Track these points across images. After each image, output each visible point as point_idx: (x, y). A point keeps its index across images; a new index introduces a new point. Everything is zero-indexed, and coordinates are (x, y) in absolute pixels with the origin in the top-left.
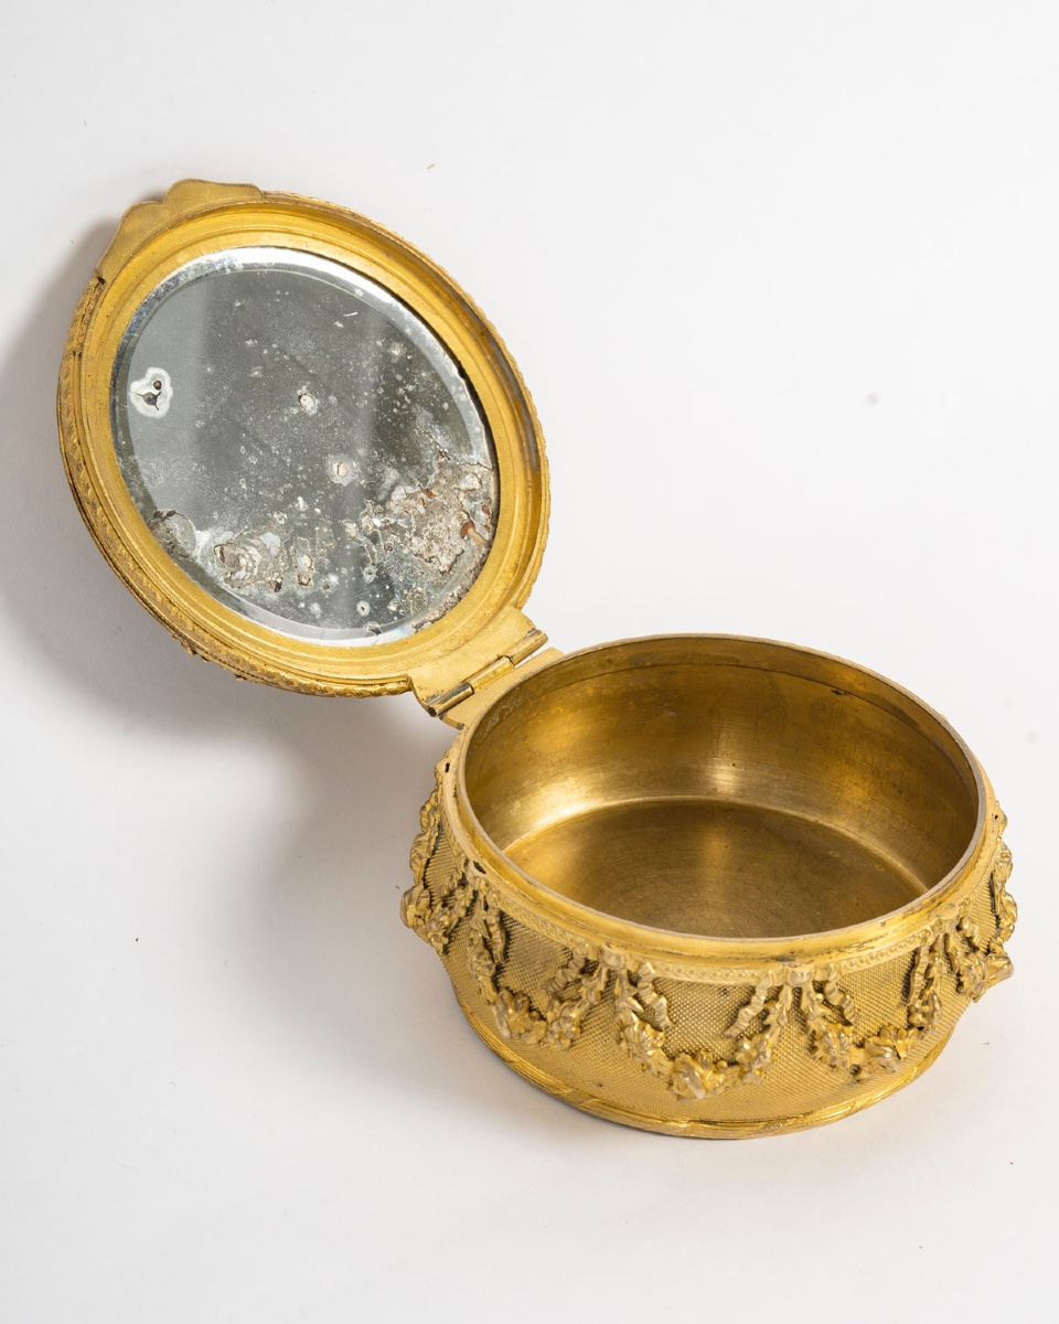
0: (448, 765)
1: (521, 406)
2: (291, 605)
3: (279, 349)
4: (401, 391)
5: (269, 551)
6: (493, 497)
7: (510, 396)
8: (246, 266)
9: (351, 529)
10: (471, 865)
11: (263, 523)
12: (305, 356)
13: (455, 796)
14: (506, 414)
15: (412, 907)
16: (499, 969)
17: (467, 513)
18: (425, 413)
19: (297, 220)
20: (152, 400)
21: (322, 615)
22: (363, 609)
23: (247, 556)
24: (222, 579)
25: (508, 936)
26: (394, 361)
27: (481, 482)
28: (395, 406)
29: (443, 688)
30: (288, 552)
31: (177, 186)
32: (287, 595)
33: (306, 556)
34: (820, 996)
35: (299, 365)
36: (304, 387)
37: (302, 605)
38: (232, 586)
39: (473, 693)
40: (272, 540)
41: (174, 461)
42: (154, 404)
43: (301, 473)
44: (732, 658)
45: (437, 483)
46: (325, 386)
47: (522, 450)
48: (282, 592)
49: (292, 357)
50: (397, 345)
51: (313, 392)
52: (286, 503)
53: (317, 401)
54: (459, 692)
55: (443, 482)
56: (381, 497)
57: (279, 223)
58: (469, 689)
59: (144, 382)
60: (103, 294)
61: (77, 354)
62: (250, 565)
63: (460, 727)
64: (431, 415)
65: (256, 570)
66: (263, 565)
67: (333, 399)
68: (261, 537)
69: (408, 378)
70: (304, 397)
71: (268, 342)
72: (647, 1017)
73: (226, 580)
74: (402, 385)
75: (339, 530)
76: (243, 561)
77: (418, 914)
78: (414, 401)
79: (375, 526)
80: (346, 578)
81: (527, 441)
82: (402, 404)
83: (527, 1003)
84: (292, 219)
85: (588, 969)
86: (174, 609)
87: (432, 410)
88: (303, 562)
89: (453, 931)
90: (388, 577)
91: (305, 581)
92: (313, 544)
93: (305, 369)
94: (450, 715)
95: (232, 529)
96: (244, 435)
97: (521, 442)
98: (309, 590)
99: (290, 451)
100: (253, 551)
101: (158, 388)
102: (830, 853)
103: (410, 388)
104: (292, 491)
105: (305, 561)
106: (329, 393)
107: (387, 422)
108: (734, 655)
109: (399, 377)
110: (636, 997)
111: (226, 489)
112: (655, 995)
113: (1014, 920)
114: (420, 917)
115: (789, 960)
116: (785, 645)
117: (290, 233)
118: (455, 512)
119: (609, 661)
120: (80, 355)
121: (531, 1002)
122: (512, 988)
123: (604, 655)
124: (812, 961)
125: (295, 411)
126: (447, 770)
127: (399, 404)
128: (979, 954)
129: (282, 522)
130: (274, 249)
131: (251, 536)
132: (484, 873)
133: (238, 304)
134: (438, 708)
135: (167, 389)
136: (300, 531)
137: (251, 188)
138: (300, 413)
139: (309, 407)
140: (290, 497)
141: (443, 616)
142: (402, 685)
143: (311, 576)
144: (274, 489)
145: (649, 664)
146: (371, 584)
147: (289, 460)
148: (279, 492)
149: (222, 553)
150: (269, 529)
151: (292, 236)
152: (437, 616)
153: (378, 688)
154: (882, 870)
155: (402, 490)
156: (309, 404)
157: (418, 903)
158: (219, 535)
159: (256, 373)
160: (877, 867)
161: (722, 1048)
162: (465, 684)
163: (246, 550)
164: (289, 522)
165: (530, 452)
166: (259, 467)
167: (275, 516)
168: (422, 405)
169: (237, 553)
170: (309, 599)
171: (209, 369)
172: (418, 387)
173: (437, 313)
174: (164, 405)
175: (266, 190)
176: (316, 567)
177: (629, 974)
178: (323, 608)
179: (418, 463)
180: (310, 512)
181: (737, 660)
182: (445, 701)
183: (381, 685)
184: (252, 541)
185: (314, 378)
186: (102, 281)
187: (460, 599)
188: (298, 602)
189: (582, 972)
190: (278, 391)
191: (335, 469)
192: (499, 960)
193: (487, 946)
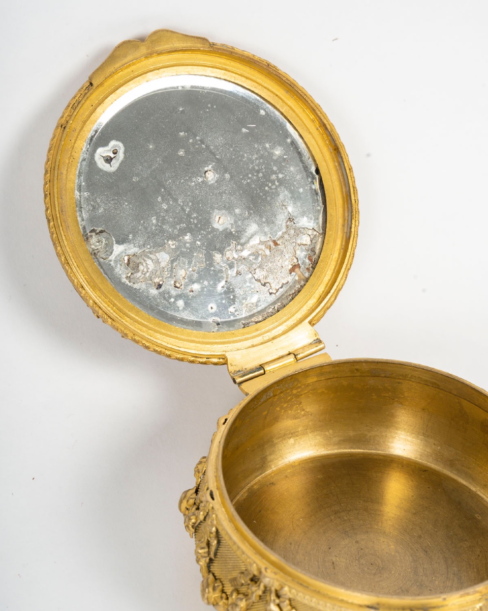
0: (226, 420)
1: (349, 198)
2: (165, 298)
3: (200, 141)
4: (274, 177)
5: (159, 263)
6: (317, 251)
7: (344, 191)
8: (192, 87)
9: (218, 257)
11: (161, 246)
12: (216, 147)
14: (339, 202)
15: (185, 502)
16: (211, 560)
17: (297, 259)
18: (286, 192)
19: (233, 63)
20: (109, 160)
21: (184, 308)
22: (212, 308)
23: (145, 264)
24: (124, 276)
25: (219, 542)
26: (275, 158)
27: (311, 241)
28: (267, 185)
29: (246, 367)
30: (172, 266)
31: (155, 33)
32: (164, 293)
33: (183, 270)
35: (211, 152)
36: (210, 166)
37: (172, 300)
38: (130, 282)
39: (265, 373)
40: (164, 257)
41: (113, 200)
42: (110, 163)
43: (194, 219)
44: (435, 383)
45: (282, 237)
46: (224, 167)
47: (343, 226)
48: (161, 290)
49: (208, 147)
50: (279, 148)
51: (215, 169)
52: (179, 236)
53: (217, 176)
54: (255, 372)
55: (286, 236)
56: (242, 241)
57: (220, 63)
58: (262, 371)
59: (106, 148)
60: (89, 92)
61: (63, 126)
62: (145, 270)
63: (247, 394)
64: (290, 195)
65: (148, 275)
66: (154, 273)
67: (227, 176)
68: (157, 254)
69: (281, 170)
70: (209, 172)
71: (195, 135)
73: (127, 277)
74: (275, 173)
75: (209, 258)
76: (141, 267)
77: (188, 507)
78: (281, 184)
79: (234, 258)
80: (206, 287)
81: (348, 220)
82: (272, 185)
83: (221, 587)
84: (228, 62)
85: (255, 580)
86: (83, 291)
87: (292, 192)
88: (181, 273)
89: (197, 526)
90: (233, 291)
91: (178, 285)
92: (190, 263)
93: (214, 154)
94: (244, 386)
95: (139, 247)
96: (163, 190)
97: (344, 220)
98: (179, 291)
99: (190, 204)
100: (149, 262)
101: (115, 153)
102: (476, 515)
103: (280, 176)
104: (185, 229)
105: (182, 273)
106: (226, 172)
107: (260, 195)
108: (437, 382)
109: (275, 168)
110: (279, 605)
111: (142, 222)
112: (289, 607)
114: (187, 509)
116: (468, 383)
117: (226, 70)
118: (289, 257)
119: (357, 370)
120: (64, 128)
121: (223, 587)
122: (216, 575)
123: (353, 366)
125: (200, 180)
126: (224, 424)
127: (270, 185)
129: (174, 247)
130: (213, 78)
131: (150, 252)
132: (213, 499)
133: (181, 109)
134: (238, 380)
135: (121, 155)
136: (183, 254)
137: (204, 40)
138: (203, 182)
139: (210, 179)
140: (183, 232)
141: (264, 320)
142: (221, 360)
143: (183, 283)
144: (174, 227)
145: (383, 375)
146: (221, 294)
147: (188, 210)
148: (176, 228)
149: (129, 260)
150: (164, 250)
151: (226, 72)
152: (260, 319)
153: (204, 360)
155: (258, 237)
156: (211, 177)
157: (188, 501)
158: (130, 249)
159: (182, 153)
162: (261, 367)
163: (145, 261)
164: (177, 248)
165: (347, 227)
166: (166, 211)
167: (170, 242)
168: (285, 187)
169: (138, 261)
170: (178, 297)
171: (151, 147)
172: (286, 176)
173: (310, 133)
174: (115, 165)
175: (215, 42)
176: (188, 278)
177: (276, 591)
178: (185, 303)
179: (273, 222)
180: (193, 243)
181: (438, 385)
182: (244, 376)
183: (207, 358)
184: (151, 256)
185: (219, 161)
186: (91, 84)
187: (278, 311)
188: (170, 297)
189: (252, 580)
190: (192, 166)
191: (217, 219)
192: (212, 555)
193: (208, 544)
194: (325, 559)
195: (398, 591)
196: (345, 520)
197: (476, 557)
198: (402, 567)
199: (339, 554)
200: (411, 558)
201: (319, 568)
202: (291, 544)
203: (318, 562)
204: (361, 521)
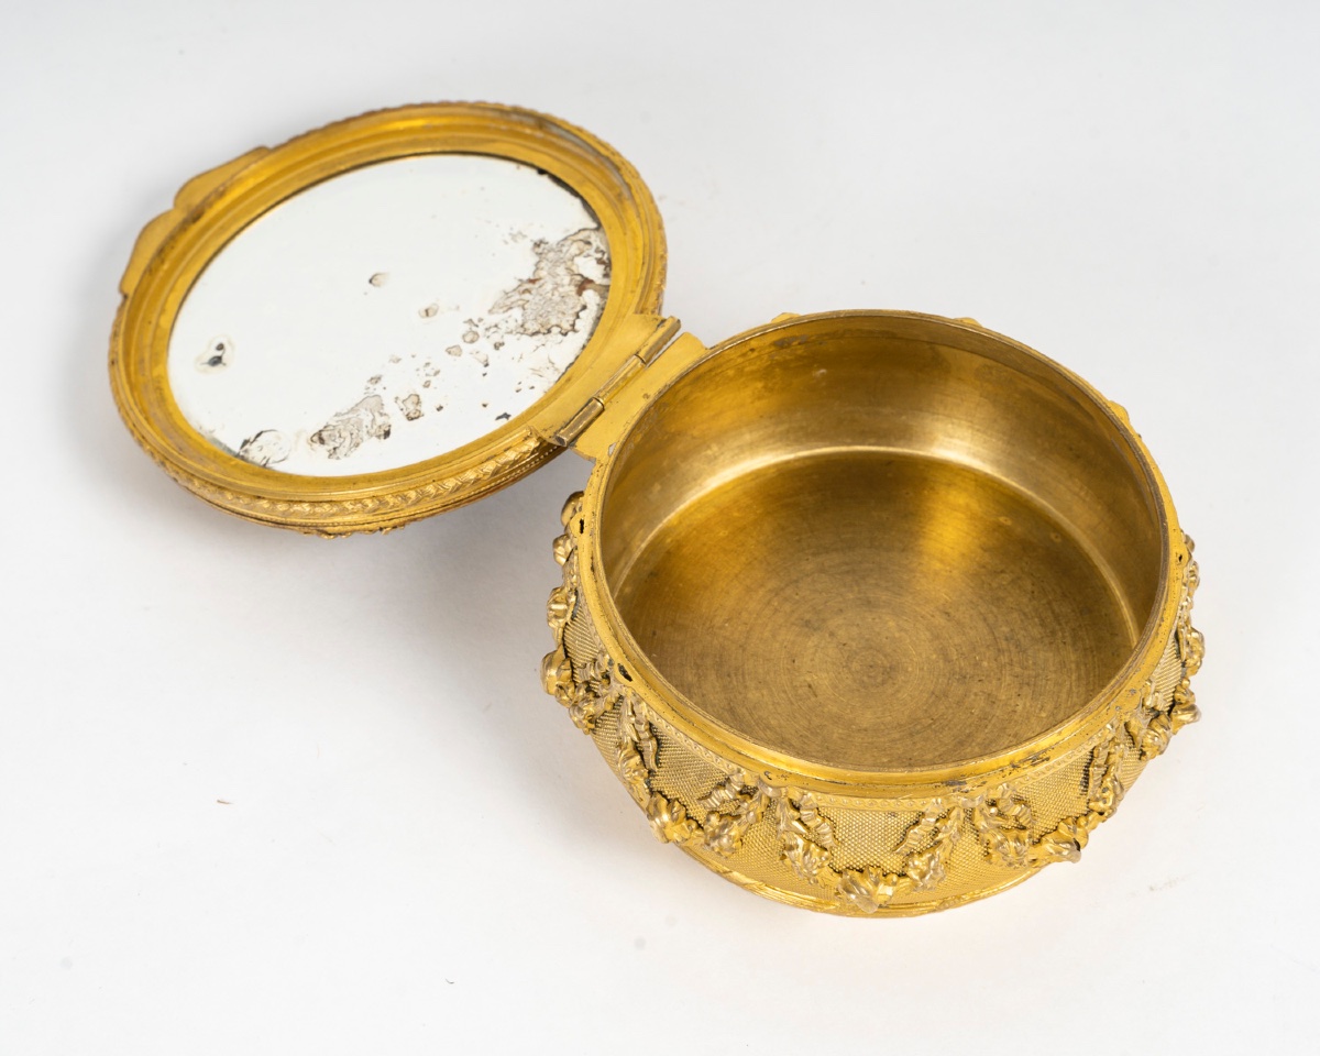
0: (582, 522)
10: (616, 668)
13: (593, 569)
15: (553, 672)
16: (652, 773)
25: (659, 745)
34: (993, 810)
39: (604, 410)
54: (588, 413)
58: (600, 406)
72: (813, 840)
83: (684, 811)
85: (746, 791)
94: (580, 445)
110: (799, 820)
112: (819, 820)
113: (1201, 656)
114: (562, 688)
115: (960, 783)
121: (688, 811)
122: (667, 793)
123: (746, 347)
124: (984, 783)
126: (582, 531)
128: (1163, 718)
132: (629, 678)
134: (568, 436)
145: (795, 344)
154: (1059, 540)
157: (559, 670)
160: (1053, 536)
161: (892, 863)
162: (594, 401)
177: (791, 800)
182: (575, 428)
189: (743, 793)
192: (652, 764)
193: (638, 750)
194: (795, 684)
195: (931, 701)
196: (797, 602)
197: (1029, 596)
198: (921, 654)
199: (813, 666)
200: (928, 634)
201: (792, 704)
202: (729, 676)
203: (785, 692)
204: (824, 594)
